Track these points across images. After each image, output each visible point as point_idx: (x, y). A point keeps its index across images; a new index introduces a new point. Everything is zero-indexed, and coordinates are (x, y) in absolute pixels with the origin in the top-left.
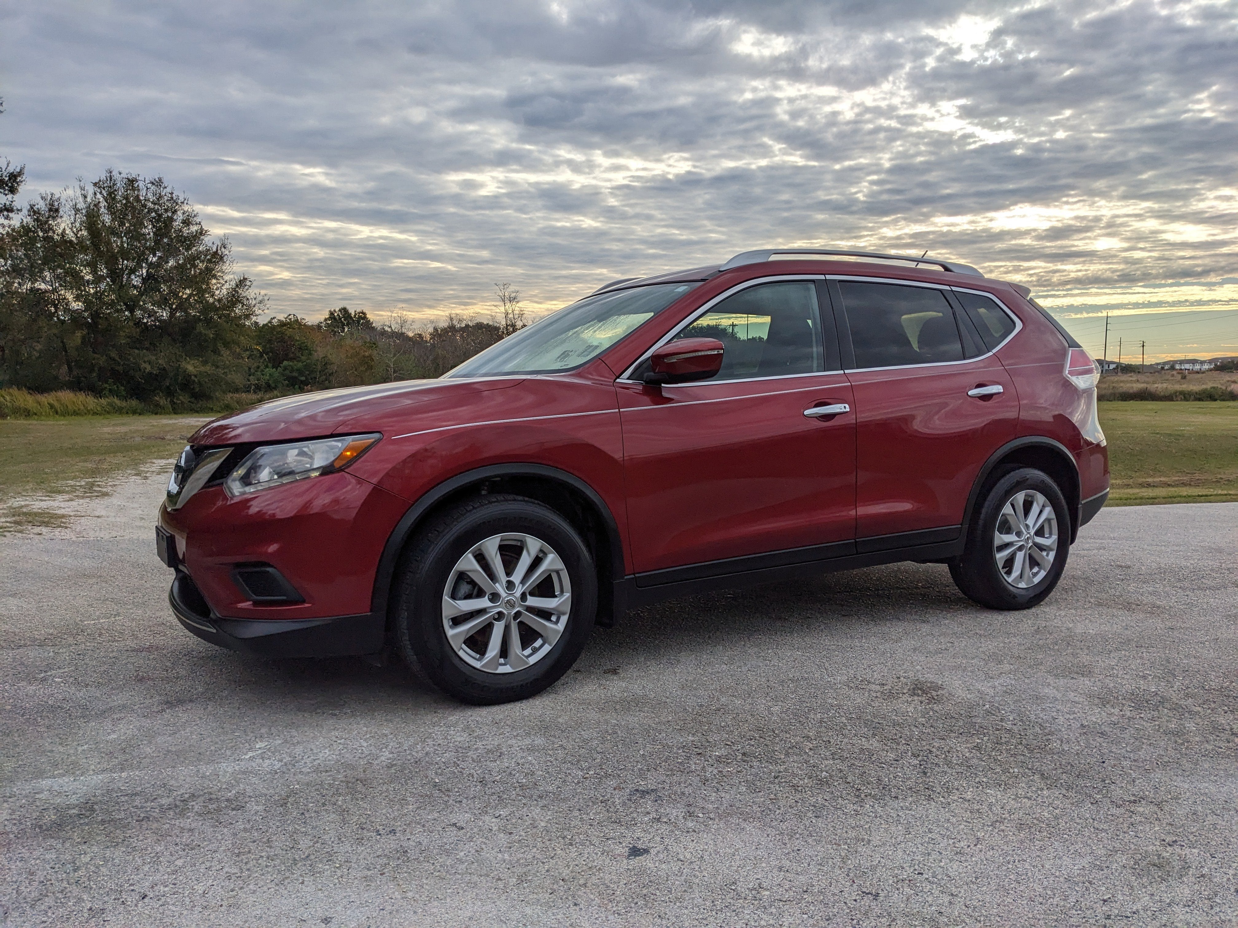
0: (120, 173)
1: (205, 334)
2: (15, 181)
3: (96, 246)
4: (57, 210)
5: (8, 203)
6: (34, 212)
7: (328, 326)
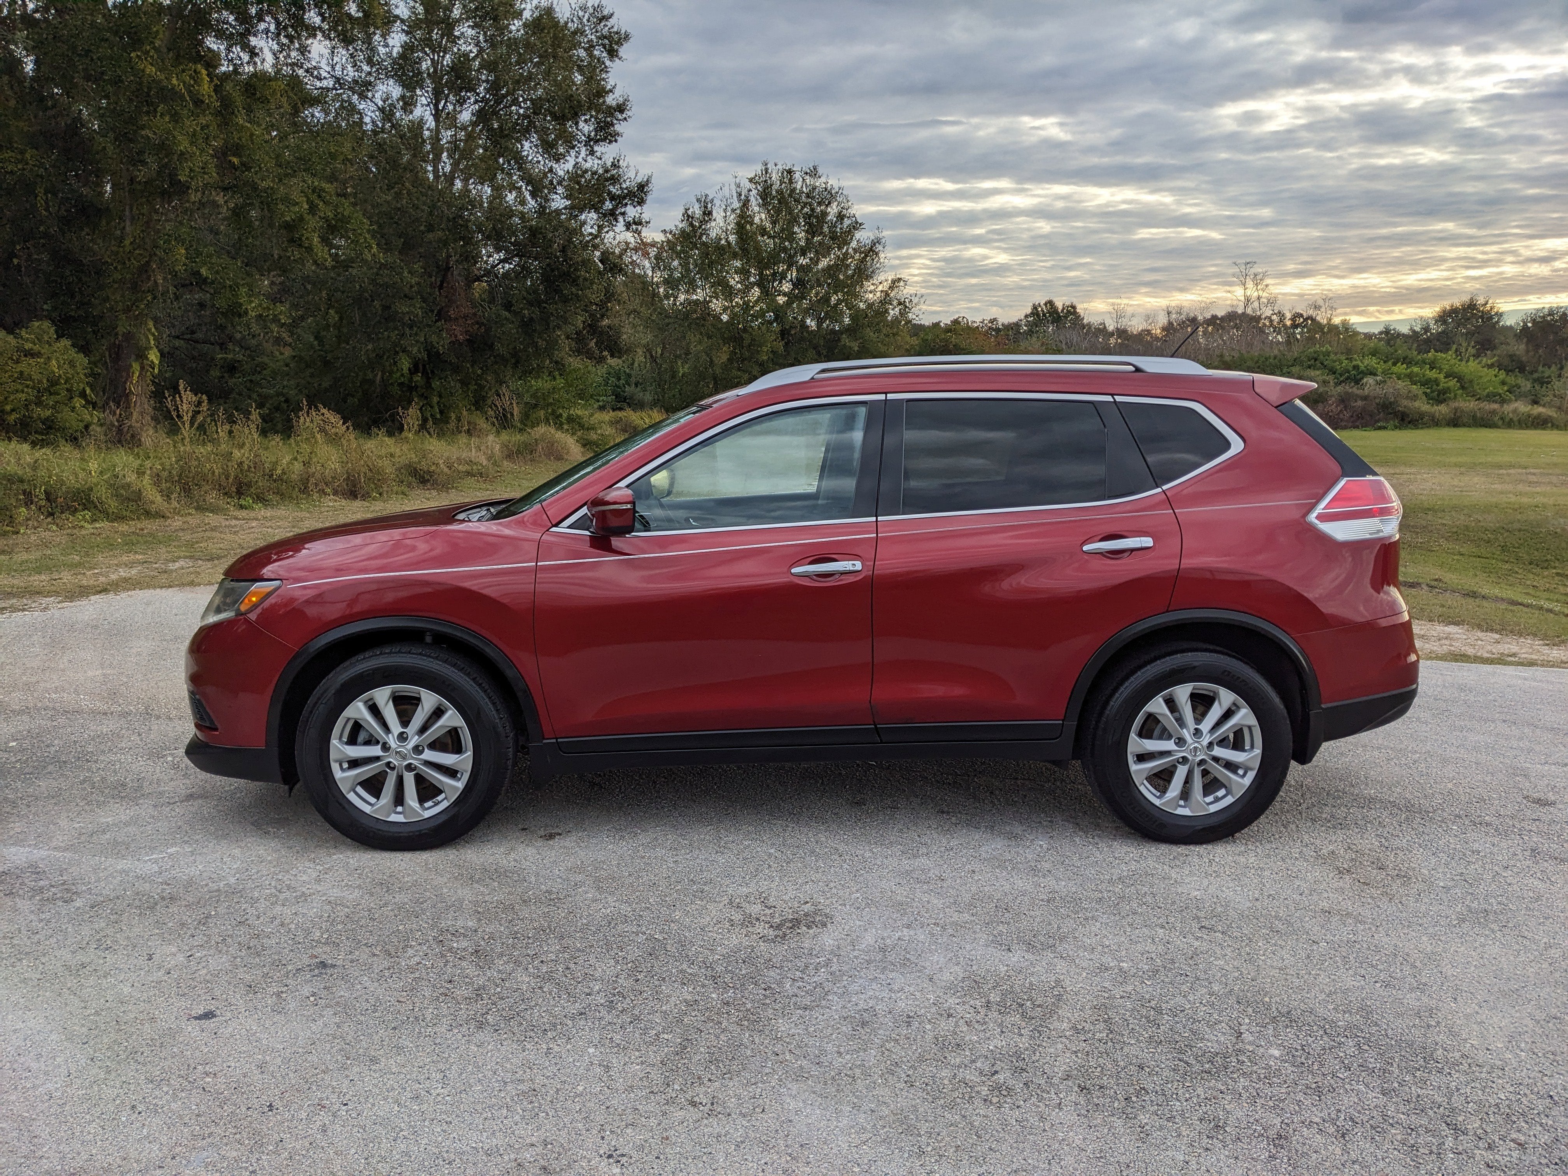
0: (776, 165)
1: (850, 347)
2: (642, 191)
3: (745, 251)
4: (710, 213)
5: (637, 216)
6: (688, 216)
7: (1028, 324)
